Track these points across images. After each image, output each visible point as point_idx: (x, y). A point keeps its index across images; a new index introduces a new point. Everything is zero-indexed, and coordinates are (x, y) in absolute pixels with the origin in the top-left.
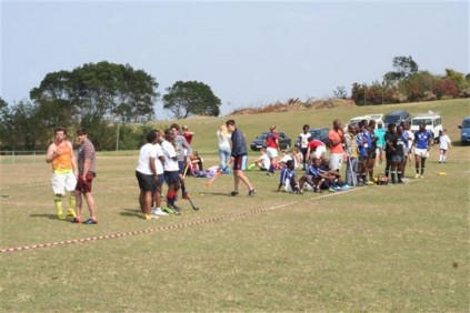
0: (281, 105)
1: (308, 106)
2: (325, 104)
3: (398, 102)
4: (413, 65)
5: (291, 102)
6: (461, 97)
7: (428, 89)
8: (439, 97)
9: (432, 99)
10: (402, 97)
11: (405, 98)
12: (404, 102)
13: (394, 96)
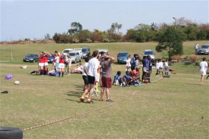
0: (21, 41)
1: (34, 42)
2: (42, 41)
3: (75, 42)
4: (80, 26)
5: (26, 40)
6: (103, 42)
7: (88, 38)
8: (93, 42)
9: (90, 42)
10: (77, 41)
11: (78, 41)
12: (78, 43)
13: (73, 40)
